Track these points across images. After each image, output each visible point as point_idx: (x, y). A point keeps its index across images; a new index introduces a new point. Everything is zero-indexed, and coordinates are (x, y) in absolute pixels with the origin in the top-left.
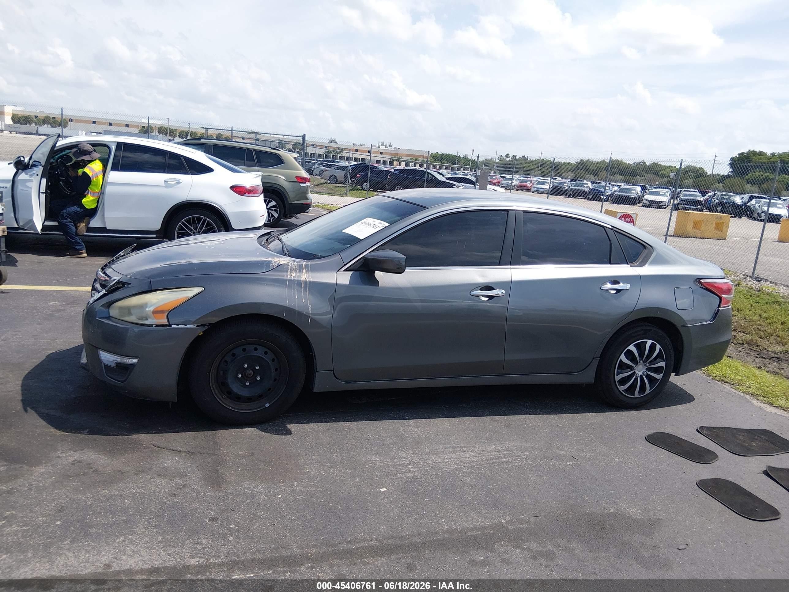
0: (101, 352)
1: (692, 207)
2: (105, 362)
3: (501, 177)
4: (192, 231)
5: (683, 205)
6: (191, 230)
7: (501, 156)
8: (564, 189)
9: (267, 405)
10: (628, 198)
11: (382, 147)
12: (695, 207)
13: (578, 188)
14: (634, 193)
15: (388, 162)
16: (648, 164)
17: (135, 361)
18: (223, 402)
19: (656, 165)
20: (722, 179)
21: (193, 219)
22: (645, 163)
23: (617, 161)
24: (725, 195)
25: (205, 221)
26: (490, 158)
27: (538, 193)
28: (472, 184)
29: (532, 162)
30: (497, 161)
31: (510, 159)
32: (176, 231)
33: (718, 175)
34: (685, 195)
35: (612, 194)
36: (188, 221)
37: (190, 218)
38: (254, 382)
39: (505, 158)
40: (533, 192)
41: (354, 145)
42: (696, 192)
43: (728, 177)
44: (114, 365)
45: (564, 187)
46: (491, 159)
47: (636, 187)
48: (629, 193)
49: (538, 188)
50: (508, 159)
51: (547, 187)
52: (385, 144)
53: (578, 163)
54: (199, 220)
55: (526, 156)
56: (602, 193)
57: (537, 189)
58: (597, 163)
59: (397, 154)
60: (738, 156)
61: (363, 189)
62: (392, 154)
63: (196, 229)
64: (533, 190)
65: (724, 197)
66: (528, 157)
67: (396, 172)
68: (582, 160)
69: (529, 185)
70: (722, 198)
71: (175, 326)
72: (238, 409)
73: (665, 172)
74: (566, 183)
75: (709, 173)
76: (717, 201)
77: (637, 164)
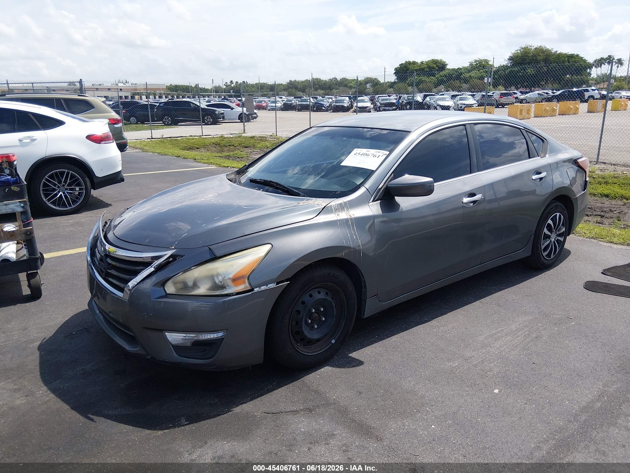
0: (166, 333)
1: (389, 108)
2: (173, 343)
3: (238, 100)
4: (57, 186)
5: (383, 108)
6: (55, 185)
7: (227, 83)
8: (292, 105)
9: (333, 341)
10: (343, 106)
11: (120, 85)
12: (391, 108)
13: (304, 103)
14: (346, 103)
15: (130, 97)
16: (339, 79)
17: (220, 334)
18: (300, 350)
19: (344, 80)
20: (392, 85)
21: (56, 173)
22: (336, 79)
23: (317, 79)
24: (410, 96)
25: (68, 173)
26: (217, 86)
27: (272, 110)
28: (230, 109)
29: (252, 86)
30: (225, 87)
31: (234, 84)
32: (41, 188)
33: (388, 82)
34: (383, 100)
35: (330, 105)
36: (51, 177)
37: (53, 173)
38: (321, 323)
39: (230, 84)
40: (269, 110)
41: (93, 85)
42: (386, 96)
43: (395, 83)
44: (189, 344)
45: (292, 104)
46: (219, 86)
47: (344, 97)
48: (342, 103)
49: (272, 106)
50: (233, 85)
51: (279, 105)
52: (121, 81)
53: (288, 83)
54: (62, 173)
55: (246, 82)
56: (322, 105)
57: (272, 108)
58: (303, 82)
59: (136, 89)
60: (399, 67)
61: (131, 123)
62: (131, 89)
63: (60, 182)
64: (269, 108)
65: (409, 97)
66: (247, 82)
67: (162, 105)
68: (290, 81)
69: (264, 104)
70: (408, 99)
71: (258, 289)
72: (312, 352)
73: (352, 85)
74: (293, 100)
75: (382, 81)
76: (405, 101)
77: (331, 80)
